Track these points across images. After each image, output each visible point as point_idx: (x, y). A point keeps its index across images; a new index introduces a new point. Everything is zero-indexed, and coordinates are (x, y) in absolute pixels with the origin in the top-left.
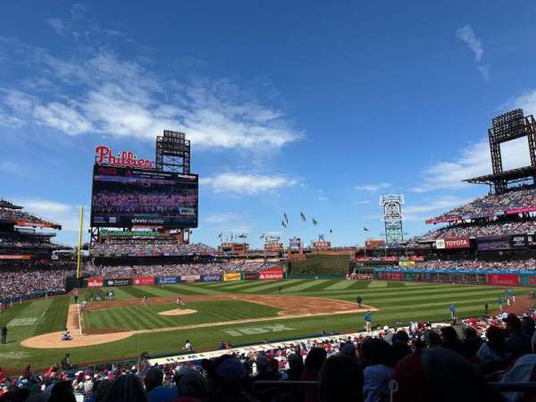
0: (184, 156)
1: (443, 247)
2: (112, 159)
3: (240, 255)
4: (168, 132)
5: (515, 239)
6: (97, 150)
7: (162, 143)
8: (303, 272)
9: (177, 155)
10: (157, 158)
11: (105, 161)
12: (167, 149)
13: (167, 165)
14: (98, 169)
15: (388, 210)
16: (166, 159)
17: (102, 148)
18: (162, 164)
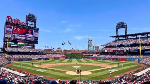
0: (34, 22)
1: (107, 52)
2: (12, 20)
3: (50, 53)
4: (30, 14)
5: (124, 51)
6: (7, 17)
7: (28, 17)
8: (70, 57)
9: (32, 21)
10: (26, 22)
11: (10, 21)
12: (30, 19)
13: (29, 24)
14: (7, 23)
15: (89, 42)
16: (29, 22)
17: (9, 17)
18: (28, 24)
